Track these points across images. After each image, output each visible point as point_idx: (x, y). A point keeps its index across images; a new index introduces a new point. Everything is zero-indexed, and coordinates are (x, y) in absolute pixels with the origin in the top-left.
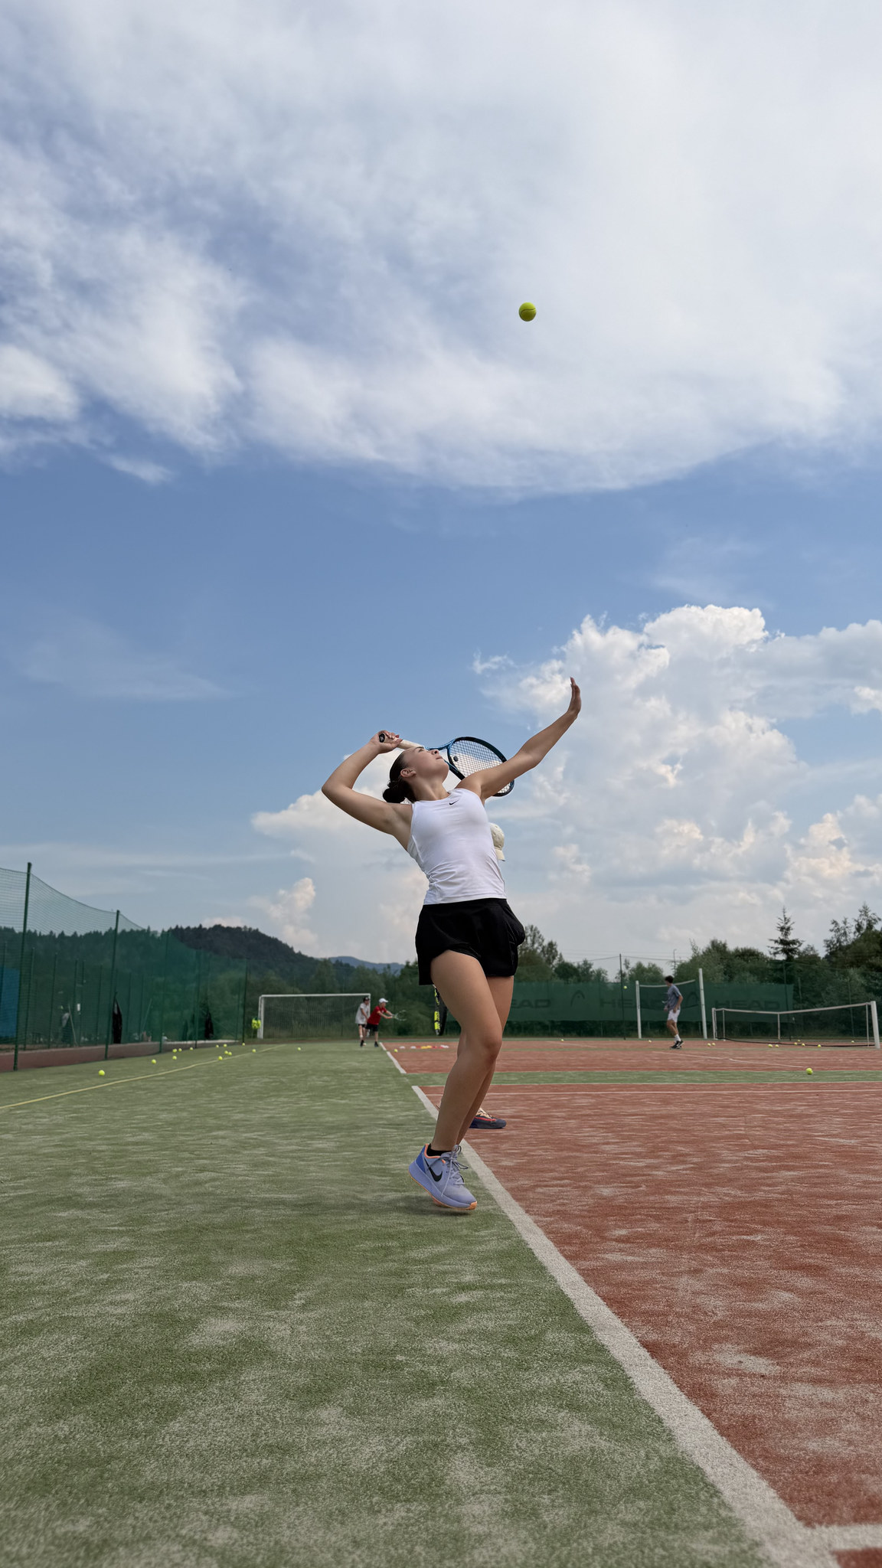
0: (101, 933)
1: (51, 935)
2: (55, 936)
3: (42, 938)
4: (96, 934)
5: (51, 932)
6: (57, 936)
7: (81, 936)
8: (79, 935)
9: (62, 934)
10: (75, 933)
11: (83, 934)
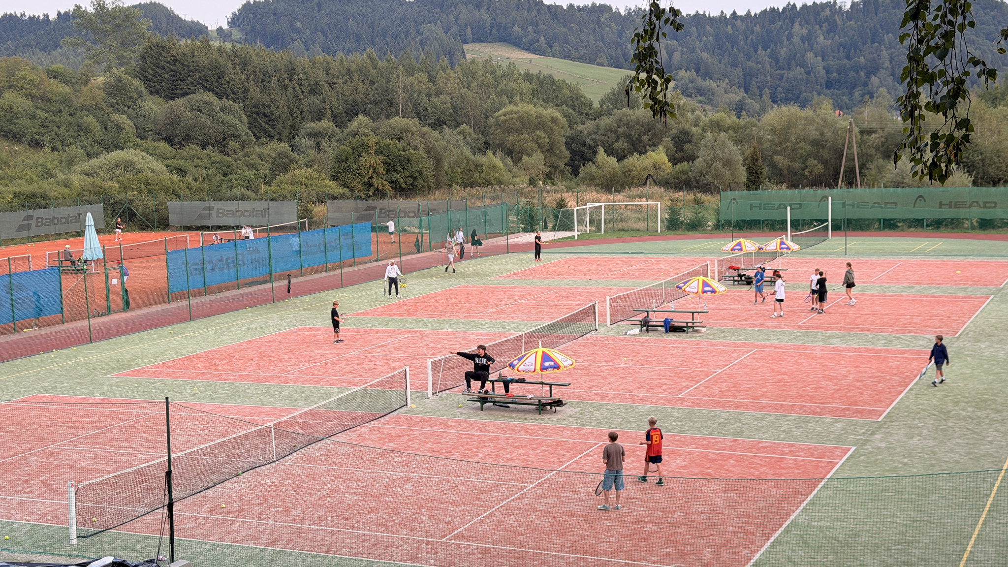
0: (778, 9)
1: (722, 18)
2: (726, 16)
3: (712, 20)
4: (773, 10)
5: (722, 12)
6: (728, 17)
7: (755, 14)
8: (753, 14)
9: (734, 13)
10: (749, 11)
11: (758, 13)
